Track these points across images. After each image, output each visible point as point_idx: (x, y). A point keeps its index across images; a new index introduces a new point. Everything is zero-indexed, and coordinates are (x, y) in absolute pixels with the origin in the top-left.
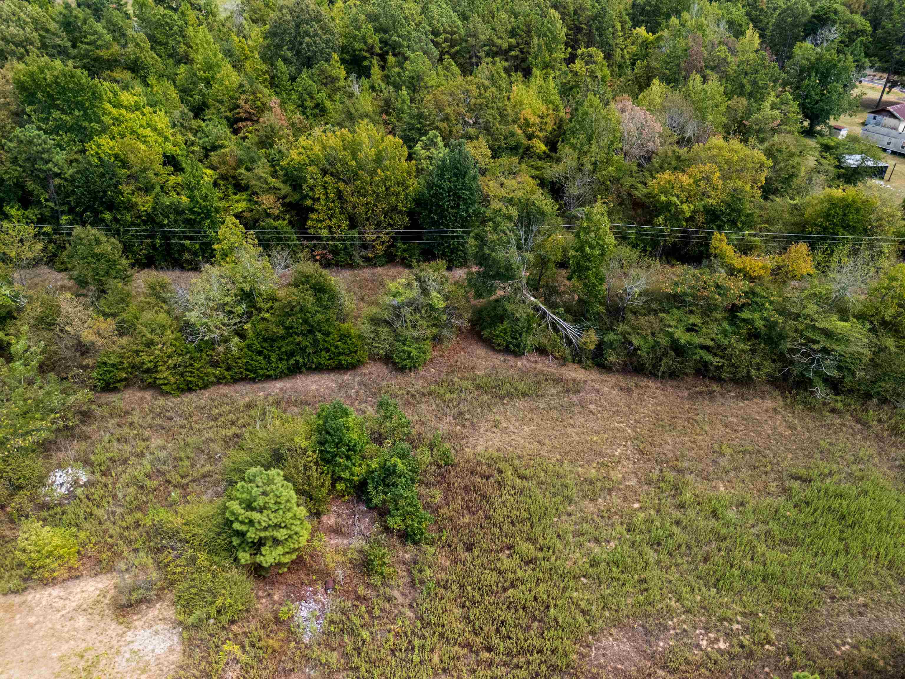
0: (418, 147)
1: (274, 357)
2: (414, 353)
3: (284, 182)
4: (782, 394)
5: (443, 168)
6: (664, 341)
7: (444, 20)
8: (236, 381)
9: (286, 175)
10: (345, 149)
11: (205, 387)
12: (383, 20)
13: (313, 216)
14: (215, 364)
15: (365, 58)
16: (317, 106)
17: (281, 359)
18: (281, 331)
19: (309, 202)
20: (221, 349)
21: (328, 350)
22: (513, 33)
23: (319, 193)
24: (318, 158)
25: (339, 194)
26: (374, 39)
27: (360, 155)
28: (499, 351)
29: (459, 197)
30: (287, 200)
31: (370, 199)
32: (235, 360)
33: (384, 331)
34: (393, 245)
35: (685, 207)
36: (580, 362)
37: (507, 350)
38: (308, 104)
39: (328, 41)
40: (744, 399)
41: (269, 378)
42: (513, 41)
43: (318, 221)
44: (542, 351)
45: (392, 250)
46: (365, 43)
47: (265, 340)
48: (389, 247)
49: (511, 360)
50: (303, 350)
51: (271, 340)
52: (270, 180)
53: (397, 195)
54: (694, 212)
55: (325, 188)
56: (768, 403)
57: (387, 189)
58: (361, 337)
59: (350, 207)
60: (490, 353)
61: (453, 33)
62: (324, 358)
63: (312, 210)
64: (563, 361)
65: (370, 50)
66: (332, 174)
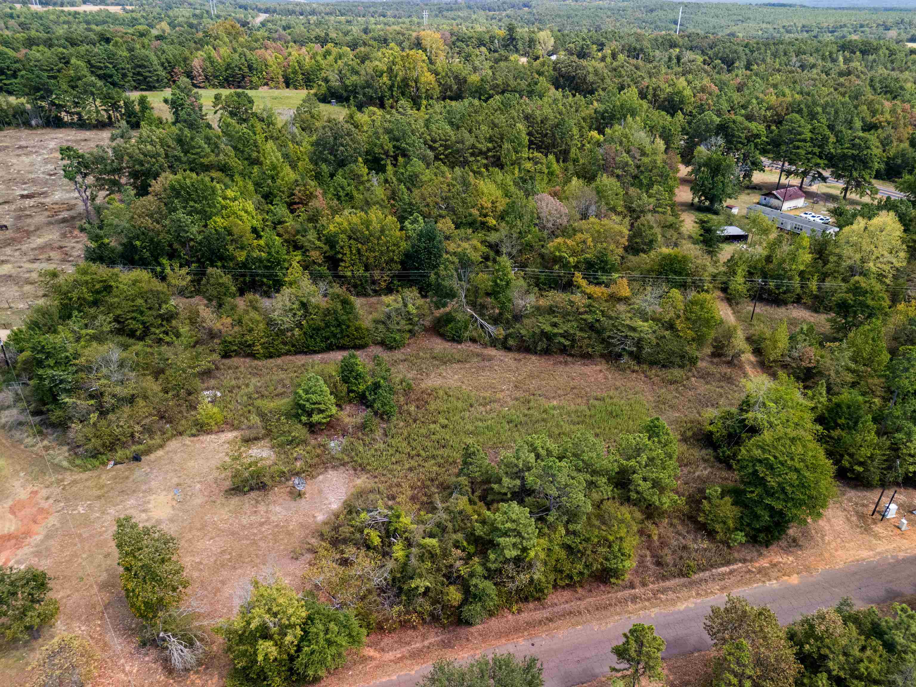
0: (406, 223)
1: (318, 340)
2: (398, 338)
3: (325, 244)
4: (608, 362)
5: (420, 235)
6: (537, 331)
7: (440, 131)
8: (296, 353)
9: (326, 239)
10: (362, 224)
11: (279, 356)
12: (396, 133)
13: (342, 264)
14: (285, 343)
15: (383, 159)
16: (347, 195)
17: (322, 341)
18: (323, 325)
19: (340, 256)
20: (289, 334)
21: (348, 336)
22: (490, 140)
23: (347, 251)
24: (346, 230)
25: (359, 251)
26: (389, 146)
27: (371, 228)
28: (448, 341)
29: (431, 253)
30: (327, 255)
31: (377, 254)
32: (297, 341)
33: (381, 327)
34: (391, 282)
35: (571, 259)
36: (495, 346)
37: (453, 340)
38: (341, 194)
39: (355, 149)
40: (584, 364)
41: (315, 352)
42: (490, 145)
43: (345, 267)
44: (473, 340)
45: (391, 285)
46: (383, 148)
47: (314, 329)
48: (389, 283)
49: (455, 345)
50: (335, 336)
51: (317, 329)
52: (316, 242)
53: (394, 251)
54: (578, 262)
55: (350, 247)
56: (598, 368)
57: (388, 248)
58: (368, 330)
59: (364, 259)
60: (444, 342)
61: (446, 140)
62: (345, 341)
63: (342, 260)
64: (485, 346)
65: (386, 153)
66: (354, 239)
